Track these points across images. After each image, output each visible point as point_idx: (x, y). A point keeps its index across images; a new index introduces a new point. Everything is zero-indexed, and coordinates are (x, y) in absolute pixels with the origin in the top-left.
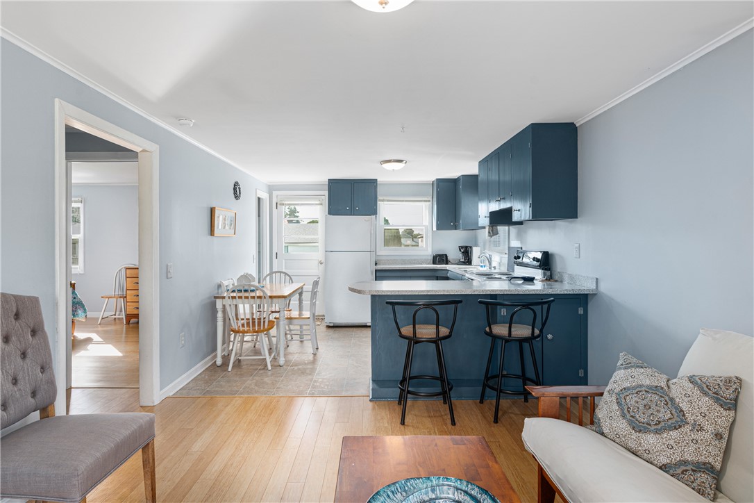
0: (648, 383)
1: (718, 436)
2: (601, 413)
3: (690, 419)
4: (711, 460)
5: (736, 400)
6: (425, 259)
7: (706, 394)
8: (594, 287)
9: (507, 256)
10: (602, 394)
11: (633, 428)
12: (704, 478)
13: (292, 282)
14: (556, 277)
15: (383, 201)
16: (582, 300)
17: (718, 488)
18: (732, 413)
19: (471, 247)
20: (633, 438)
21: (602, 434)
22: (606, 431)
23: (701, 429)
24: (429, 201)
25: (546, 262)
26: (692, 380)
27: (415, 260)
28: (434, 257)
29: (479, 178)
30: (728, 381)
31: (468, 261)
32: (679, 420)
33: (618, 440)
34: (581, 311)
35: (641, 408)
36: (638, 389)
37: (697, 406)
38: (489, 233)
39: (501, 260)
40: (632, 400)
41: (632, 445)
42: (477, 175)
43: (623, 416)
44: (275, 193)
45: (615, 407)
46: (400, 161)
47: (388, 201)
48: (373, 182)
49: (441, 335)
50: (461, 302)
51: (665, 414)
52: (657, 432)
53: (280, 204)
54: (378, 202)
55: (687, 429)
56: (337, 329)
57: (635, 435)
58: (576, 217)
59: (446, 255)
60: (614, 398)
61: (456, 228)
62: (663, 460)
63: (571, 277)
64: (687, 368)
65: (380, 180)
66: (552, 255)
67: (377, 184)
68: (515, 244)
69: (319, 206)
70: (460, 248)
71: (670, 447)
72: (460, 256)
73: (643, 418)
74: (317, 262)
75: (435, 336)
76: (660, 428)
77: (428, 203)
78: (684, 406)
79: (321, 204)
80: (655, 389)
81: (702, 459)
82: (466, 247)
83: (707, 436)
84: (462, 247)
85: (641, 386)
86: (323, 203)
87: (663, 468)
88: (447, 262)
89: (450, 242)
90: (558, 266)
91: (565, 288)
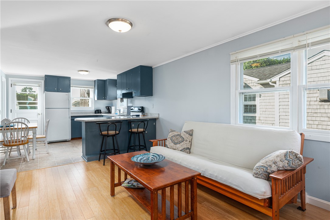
0: (176, 134)
1: (190, 142)
2: (167, 143)
3: (185, 139)
4: (189, 147)
5: (192, 134)
6: (92, 112)
7: (187, 134)
8: (158, 116)
9: (127, 109)
10: (167, 139)
11: (175, 144)
12: (188, 150)
13: (29, 123)
14: (146, 115)
15: (72, 87)
16: (154, 120)
17: (190, 152)
18: (192, 137)
19: (110, 107)
20: (174, 146)
21: (168, 148)
22: (169, 147)
23: (187, 141)
24: (93, 88)
25: (142, 110)
26: (185, 132)
27: (87, 112)
28: (95, 111)
29: (117, 81)
30: (191, 130)
31: (109, 112)
32: (183, 140)
33: (171, 148)
34: (154, 124)
35: (176, 139)
36: (175, 136)
37: (186, 136)
38: (121, 101)
39: (124, 111)
40: (174, 138)
41: (174, 148)
42: (116, 80)
43: (172, 142)
44: (10, 79)
45: (170, 141)
46: (87, 71)
47: (75, 87)
48: (69, 78)
49: (117, 133)
50: (122, 122)
51: (180, 139)
52: (179, 144)
53: (14, 85)
54: (71, 87)
55: (184, 141)
56: (52, 144)
57: (175, 146)
58: (152, 96)
59: (100, 110)
60: (170, 139)
61: (105, 99)
62: (181, 149)
63: (151, 114)
64: (183, 130)
65: (72, 78)
66: (144, 108)
67: (70, 79)
68: (130, 105)
69: (38, 87)
70: (106, 107)
71: (182, 146)
72: (106, 110)
73: (176, 141)
74: (36, 114)
75: (115, 133)
76: (180, 143)
77: (92, 89)
78: (184, 137)
79: (39, 86)
80: (178, 135)
81: (187, 147)
82: (109, 107)
83: (188, 142)
84: (107, 107)
85: (175, 135)
86: (41, 85)
87: (181, 151)
88: (101, 113)
89: (102, 105)
90: (146, 111)
91: (149, 117)
